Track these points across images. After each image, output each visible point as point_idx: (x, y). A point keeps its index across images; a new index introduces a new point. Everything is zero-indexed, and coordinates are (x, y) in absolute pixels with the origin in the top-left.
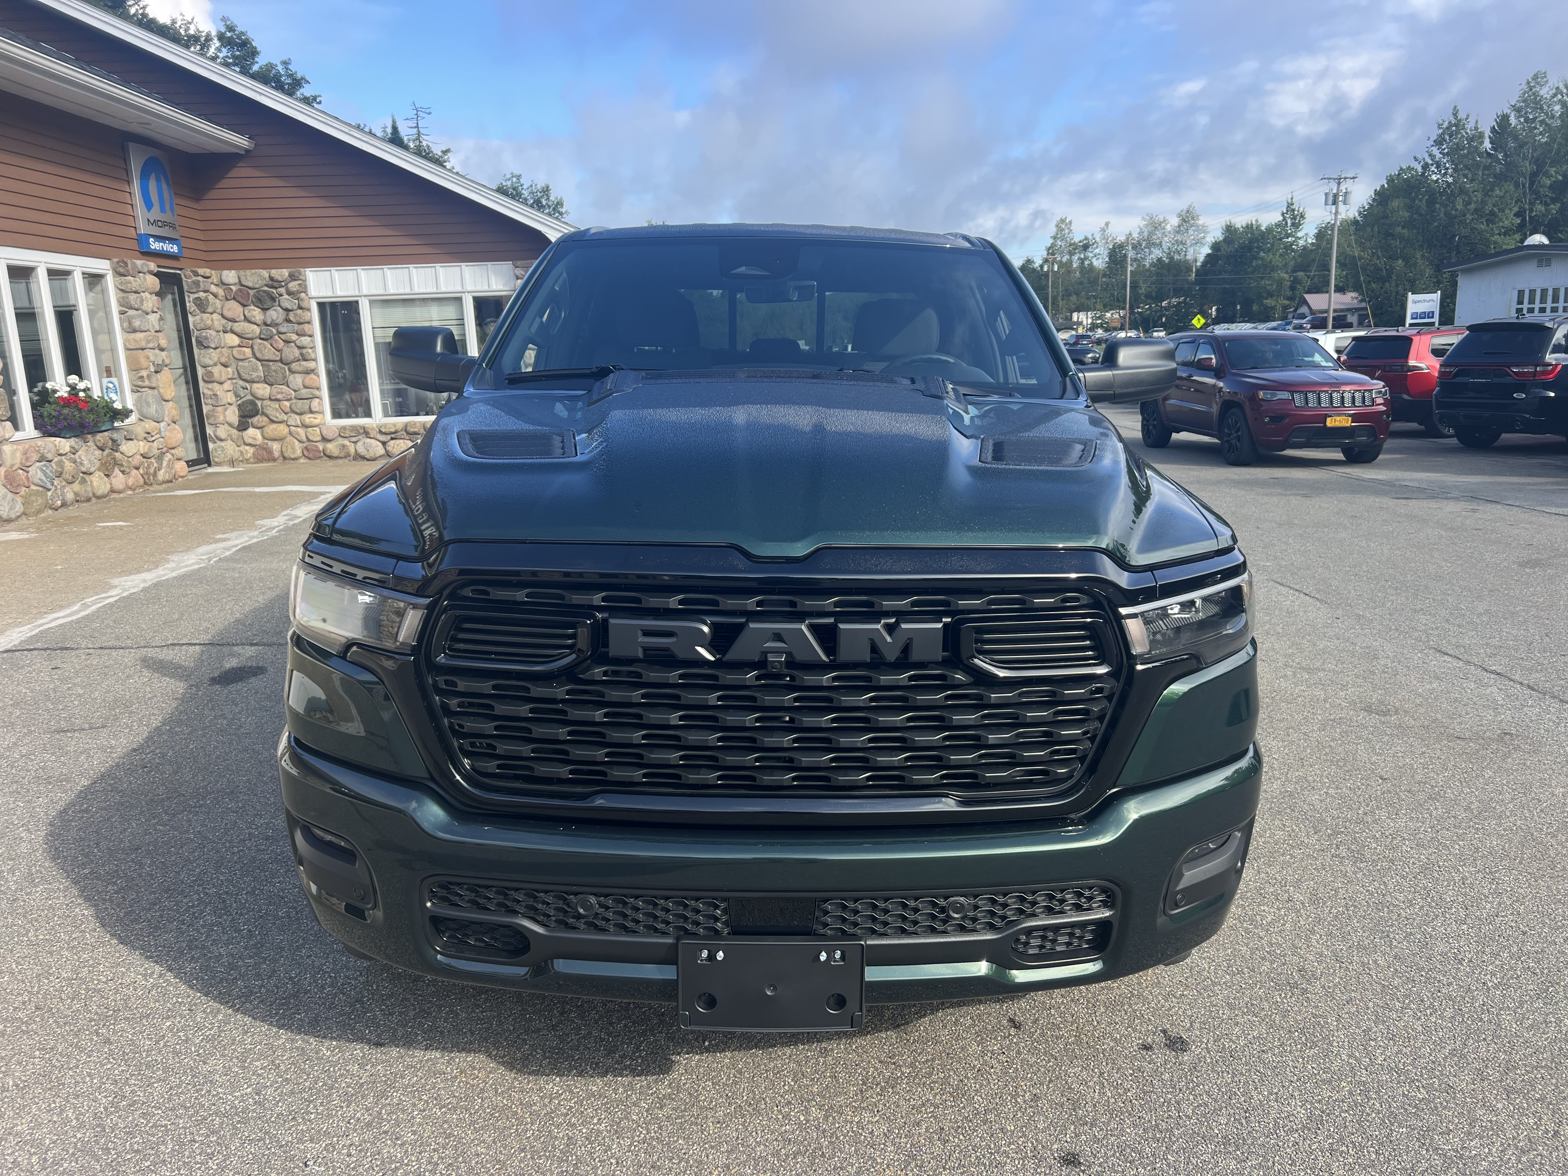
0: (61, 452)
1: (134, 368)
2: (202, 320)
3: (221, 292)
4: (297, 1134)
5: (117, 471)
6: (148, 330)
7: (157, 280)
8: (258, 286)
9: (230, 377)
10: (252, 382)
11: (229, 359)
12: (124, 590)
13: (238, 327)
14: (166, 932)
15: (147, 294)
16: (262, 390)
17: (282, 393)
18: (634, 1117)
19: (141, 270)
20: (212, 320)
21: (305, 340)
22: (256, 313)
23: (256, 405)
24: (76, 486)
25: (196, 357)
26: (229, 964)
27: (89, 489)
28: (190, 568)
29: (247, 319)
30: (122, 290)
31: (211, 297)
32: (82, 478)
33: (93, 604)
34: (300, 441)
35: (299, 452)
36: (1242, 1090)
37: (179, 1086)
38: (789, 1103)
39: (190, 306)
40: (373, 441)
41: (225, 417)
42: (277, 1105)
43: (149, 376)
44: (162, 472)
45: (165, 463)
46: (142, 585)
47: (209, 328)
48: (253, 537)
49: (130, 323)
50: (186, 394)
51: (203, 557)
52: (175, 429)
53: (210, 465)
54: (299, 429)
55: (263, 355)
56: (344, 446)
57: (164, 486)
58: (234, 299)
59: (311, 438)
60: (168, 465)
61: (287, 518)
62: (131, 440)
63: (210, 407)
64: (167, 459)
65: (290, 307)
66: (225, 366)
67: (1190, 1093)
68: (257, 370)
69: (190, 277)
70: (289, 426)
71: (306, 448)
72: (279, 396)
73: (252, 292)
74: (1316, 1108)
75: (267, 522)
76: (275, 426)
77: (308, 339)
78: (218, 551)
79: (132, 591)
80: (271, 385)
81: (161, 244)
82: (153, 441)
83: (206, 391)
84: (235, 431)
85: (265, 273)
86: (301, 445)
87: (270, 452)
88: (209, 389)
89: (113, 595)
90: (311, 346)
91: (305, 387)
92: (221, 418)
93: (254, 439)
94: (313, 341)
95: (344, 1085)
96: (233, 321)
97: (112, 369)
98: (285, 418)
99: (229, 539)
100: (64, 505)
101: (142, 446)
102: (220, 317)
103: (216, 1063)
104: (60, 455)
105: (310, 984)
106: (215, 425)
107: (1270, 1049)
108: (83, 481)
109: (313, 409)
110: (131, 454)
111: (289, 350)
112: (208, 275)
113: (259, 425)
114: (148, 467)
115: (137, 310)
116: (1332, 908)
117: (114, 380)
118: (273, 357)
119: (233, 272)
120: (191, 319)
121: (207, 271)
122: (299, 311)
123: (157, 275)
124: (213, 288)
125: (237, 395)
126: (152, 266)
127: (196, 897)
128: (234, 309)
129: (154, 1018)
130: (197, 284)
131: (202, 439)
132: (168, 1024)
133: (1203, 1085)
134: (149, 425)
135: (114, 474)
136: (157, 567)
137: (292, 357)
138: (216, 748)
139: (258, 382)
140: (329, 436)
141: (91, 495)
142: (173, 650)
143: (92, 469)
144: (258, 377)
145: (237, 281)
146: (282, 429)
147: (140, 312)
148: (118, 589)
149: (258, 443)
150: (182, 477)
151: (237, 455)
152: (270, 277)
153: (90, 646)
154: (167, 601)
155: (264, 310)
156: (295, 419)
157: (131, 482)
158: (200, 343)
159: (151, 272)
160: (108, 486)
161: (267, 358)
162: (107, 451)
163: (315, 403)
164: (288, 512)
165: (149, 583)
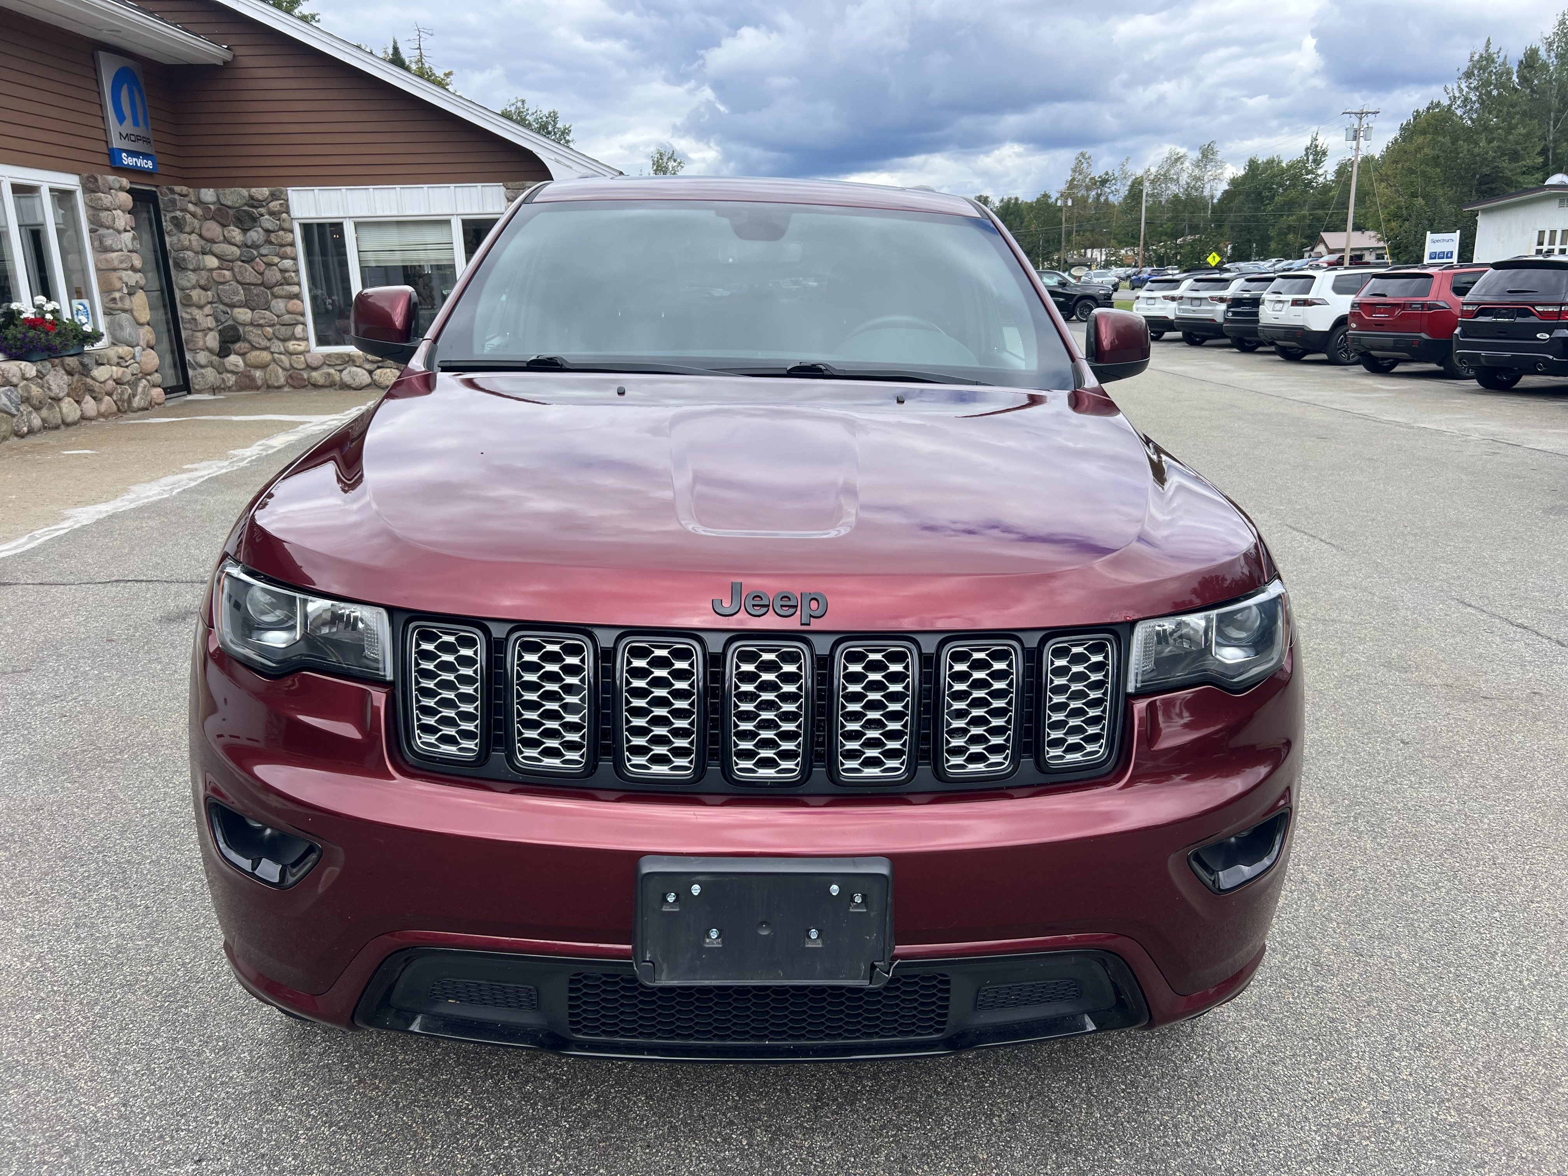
0: (28, 376)
1: (106, 290)
2: (179, 240)
3: (199, 211)
4: (161, 1157)
5: (88, 398)
6: (122, 250)
7: (130, 197)
8: (237, 205)
9: (210, 300)
10: (232, 306)
11: (209, 281)
12: (77, 522)
13: (217, 248)
14: (54, 907)
15: (119, 212)
16: (243, 314)
17: (265, 318)
18: (551, 1140)
19: (112, 185)
20: (190, 240)
21: (288, 263)
22: (236, 234)
23: (238, 330)
24: (44, 412)
25: (174, 279)
26: (118, 946)
27: (59, 415)
28: (151, 499)
29: (227, 241)
30: (92, 207)
31: (188, 216)
32: (50, 404)
33: (43, 535)
34: (284, 369)
35: (282, 380)
36: (1248, 1111)
37: (38, 1093)
38: (731, 1123)
39: (167, 225)
40: (359, 370)
41: (205, 342)
42: (143, 1119)
43: (121, 299)
44: (137, 398)
45: (140, 390)
46: (97, 517)
47: (187, 249)
48: (223, 467)
49: (101, 242)
50: (164, 318)
51: (166, 488)
52: (150, 354)
53: (189, 393)
54: (282, 357)
55: (244, 278)
56: (329, 374)
57: (140, 413)
58: (213, 218)
59: (295, 366)
60: (144, 391)
61: (261, 448)
62: (103, 364)
63: (190, 332)
64: (141, 385)
65: (271, 228)
66: (205, 288)
67: (1190, 1114)
68: (236, 293)
69: (166, 195)
70: (272, 353)
71: (290, 376)
72: (262, 322)
73: (231, 212)
74: (1332, 1134)
75: (240, 452)
76: (257, 353)
77: (291, 262)
78: (184, 483)
79: (85, 523)
80: (253, 310)
81: (134, 159)
82: (127, 367)
83: (185, 316)
84: (214, 357)
85: (244, 192)
86: (285, 373)
87: (252, 379)
88: (187, 313)
89: (64, 527)
90: (294, 269)
91: (289, 312)
92: (201, 343)
93: (237, 366)
94: (296, 264)
95: (223, 1095)
96: (213, 241)
97: (83, 290)
98: (268, 344)
99: (196, 470)
100: (31, 432)
101: (116, 371)
102: (198, 238)
103: (84, 1066)
104: (26, 379)
105: (204, 971)
106: (194, 351)
107: (1282, 1059)
108: (51, 407)
109: (298, 336)
110: (103, 380)
111: (271, 273)
112: (184, 192)
113: (241, 352)
114: (122, 393)
115: (108, 228)
116: (1350, 890)
117: (86, 302)
118: (255, 281)
119: (211, 190)
120: (168, 239)
121: (184, 189)
122: (281, 233)
123: (130, 191)
124: (191, 207)
125: (217, 320)
126: (125, 182)
127: (93, 866)
128: (213, 229)
129: (22, 1010)
130: (173, 202)
131: (181, 365)
132: (38, 1017)
133: (1205, 1104)
134: (123, 350)
135: (85, 400)
136: (116, 497)
137: (274, 281)
138: (144, 695)
139: (239, 307)
140: (315, 363)
141: (60, 421)
142: (117, 587)
143: (61, 395)
144: (239, 301)
145: (214, 199)
146: (265, 356)
147: (111, 231)
148: (71, 520)
149: (241, 370)
150: (159, 404)
151: (218, 383)
152: (249, 195)
153: (29, 581)
154: (119, 534)
155: (245, 231)
156: (277, 346)
157: (103, 408)
158: (177, 265)
159: (121, 189)
160: (79, 413)
161: (248, 281)
162: (76, 377)
163: (299, 329)
164: (264, 441)
165: (104, 515)
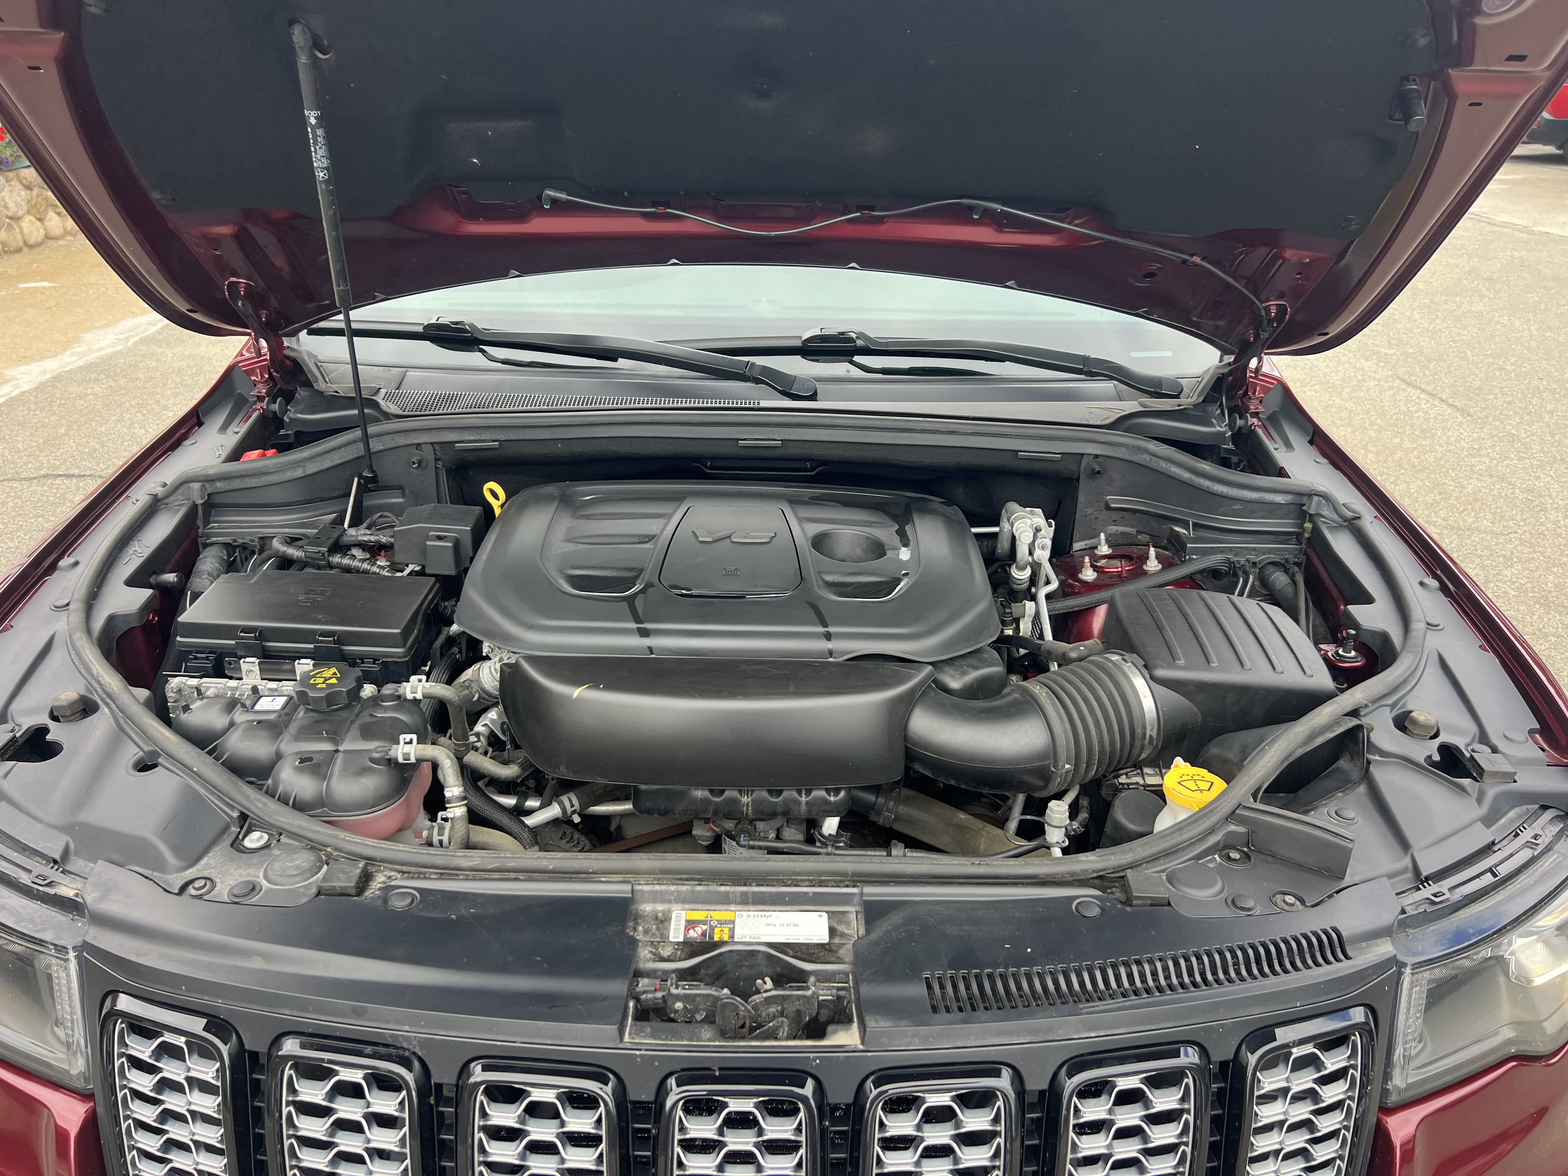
5: (51, 214)
27: (20, 237)
32: (9, 224)
51: (121, 337)
78: (141, 329)
108: (11, 227)
135: (48, 218)
141: (21, 244)
143: (20, 213)
160: (43, 232)
162: (36, 191)
165: (49, 376)
